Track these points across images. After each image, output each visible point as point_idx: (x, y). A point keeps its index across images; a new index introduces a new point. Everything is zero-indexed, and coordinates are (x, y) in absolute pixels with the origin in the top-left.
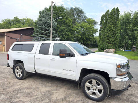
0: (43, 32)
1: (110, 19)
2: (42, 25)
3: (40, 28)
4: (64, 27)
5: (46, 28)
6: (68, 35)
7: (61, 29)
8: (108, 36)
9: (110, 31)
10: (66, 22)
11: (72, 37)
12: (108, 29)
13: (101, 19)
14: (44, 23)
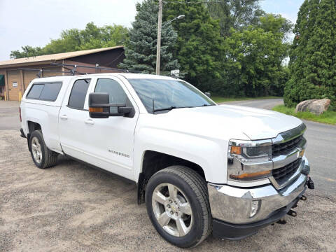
0: (142, 56)
1: (323, 13)
2: (141, 40)
3: (137, 46)
4: (195, 43)
5: (149, 47)
6: (207, 62)
7: (187, 49)
8: (315, 63)
9: (322, 48)
10: (202, 28)
11: (216, 69)
12: (315, 42)
13: (299, 14)
14: (145, 34)
